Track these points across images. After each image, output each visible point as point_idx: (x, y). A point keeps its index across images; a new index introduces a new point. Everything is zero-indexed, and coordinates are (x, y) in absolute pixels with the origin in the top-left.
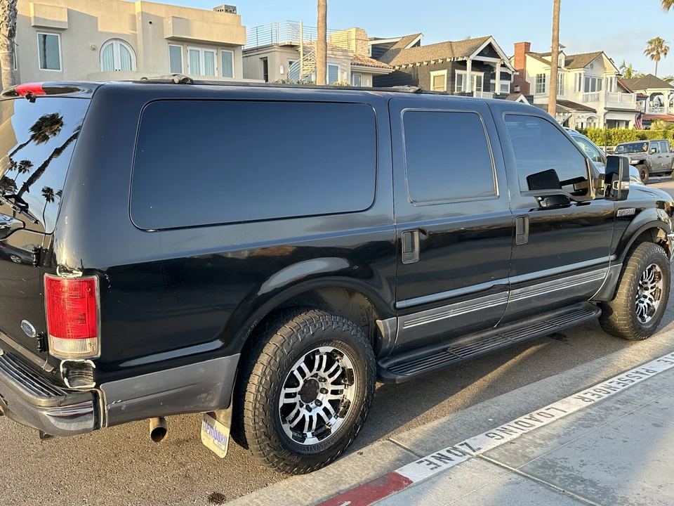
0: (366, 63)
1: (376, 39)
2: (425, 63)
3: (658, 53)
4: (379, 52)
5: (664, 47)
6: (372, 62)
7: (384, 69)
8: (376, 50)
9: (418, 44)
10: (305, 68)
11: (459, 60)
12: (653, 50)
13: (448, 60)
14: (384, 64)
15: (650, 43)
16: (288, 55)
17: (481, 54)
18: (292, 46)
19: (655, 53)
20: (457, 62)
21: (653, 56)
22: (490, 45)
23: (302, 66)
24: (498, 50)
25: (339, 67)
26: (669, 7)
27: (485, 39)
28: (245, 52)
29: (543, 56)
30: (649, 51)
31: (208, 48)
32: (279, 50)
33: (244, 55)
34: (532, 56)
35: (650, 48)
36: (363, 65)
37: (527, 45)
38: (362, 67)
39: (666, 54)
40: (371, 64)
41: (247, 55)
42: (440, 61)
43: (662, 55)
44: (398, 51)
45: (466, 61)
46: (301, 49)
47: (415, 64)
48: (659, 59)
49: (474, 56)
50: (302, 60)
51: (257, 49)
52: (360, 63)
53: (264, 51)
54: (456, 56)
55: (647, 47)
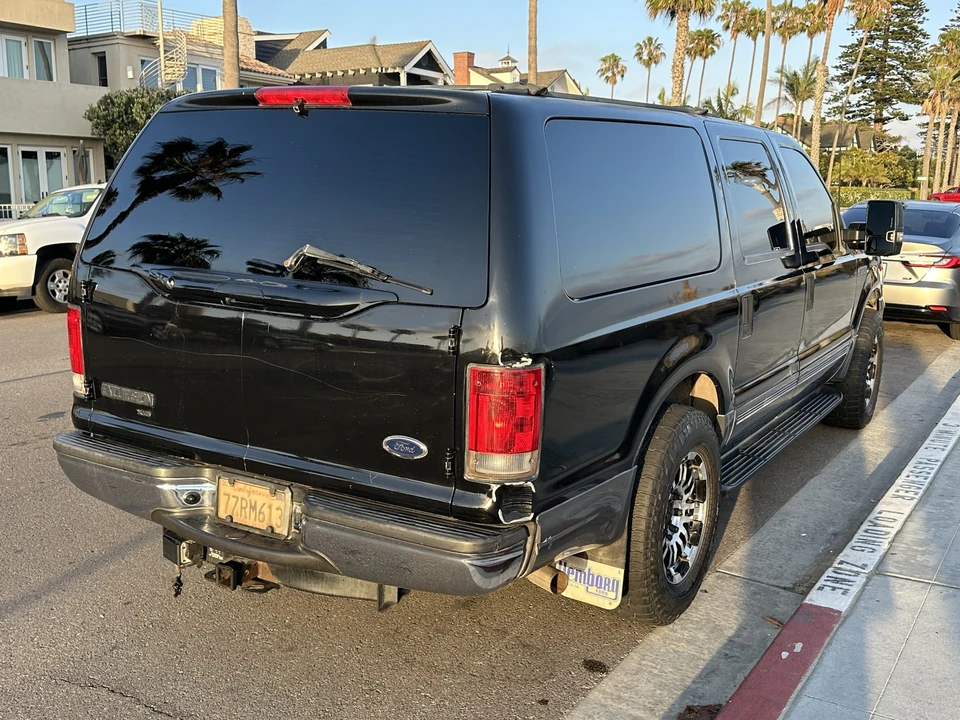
0: (254, 68)
1: (259, 33)
2: (340, 74)
3: (614, 74)
4: (268, 51)
5: (620, 66)
6: (262, 67)
7: (281, 78)
8: (263, 49)
9: (323, 45)
10: (169, 70)
11: (389, 71)
12: (607, 70)
13: (374, 71)
14: (280, 71)
15: (604, 60)
16: (139, 51)
17: (418, 65)
18: (144, 37)
19: (610, 74)
20: (387, 74)
21: (607, 78)
22: (429, 53)
23: (163, 68)
24: (440, 61)
25: (218, 71)
26: (655, 15)
27: (423, 45)
28: (71, 42)
29: (492, 72)
30: (602, 72)
31: (13, 34)
32: (125, 42)
33: (71, 47)
34: (477, 72)
35: (604, 67)
36: (250, 71)
37: (471, 56)
38: (248, 73)
39: (623, 76)
40: (261, 70)
41: (75, 47)
42: (362, 72)
43: (618, 78)
44: (295, 53)
45: (398, 74)
46: (160, 42)
47: (324, 74)
48: (615, 82)
49: (409, 69)
50: (163, 60)
51: (88, 39)
52: (245, 67)
53: (100, 43)
54: (385, 66)
55: (600, 65)
